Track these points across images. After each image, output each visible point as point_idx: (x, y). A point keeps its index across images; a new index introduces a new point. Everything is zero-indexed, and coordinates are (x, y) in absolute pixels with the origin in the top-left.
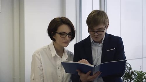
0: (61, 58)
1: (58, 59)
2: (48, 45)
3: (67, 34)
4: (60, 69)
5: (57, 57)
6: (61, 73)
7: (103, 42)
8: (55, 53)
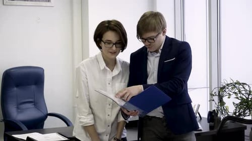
0: (112, 71)
1: (108, 73)
2: (96, 56)
3: (114, 44)
4: (110, 85)
5: (107, 70)
6: (112, 90)
7: (160, 51)
8: (104, 65)
